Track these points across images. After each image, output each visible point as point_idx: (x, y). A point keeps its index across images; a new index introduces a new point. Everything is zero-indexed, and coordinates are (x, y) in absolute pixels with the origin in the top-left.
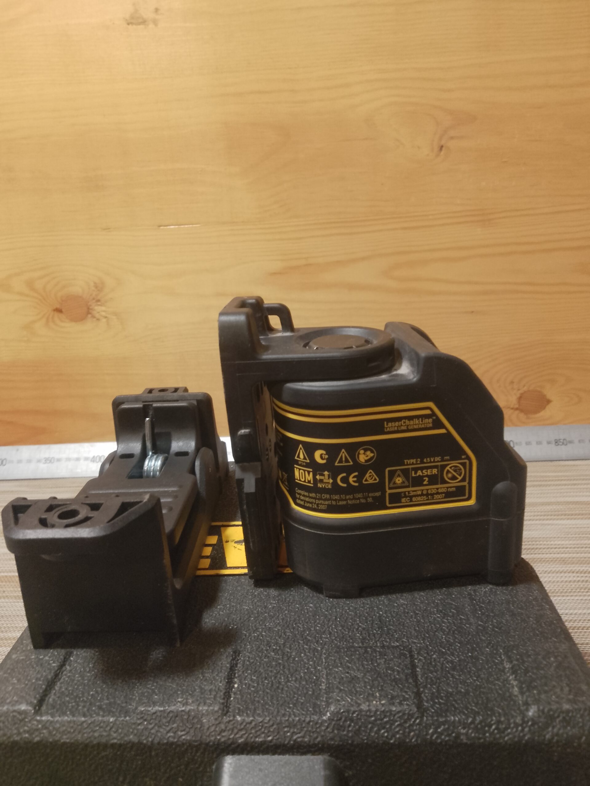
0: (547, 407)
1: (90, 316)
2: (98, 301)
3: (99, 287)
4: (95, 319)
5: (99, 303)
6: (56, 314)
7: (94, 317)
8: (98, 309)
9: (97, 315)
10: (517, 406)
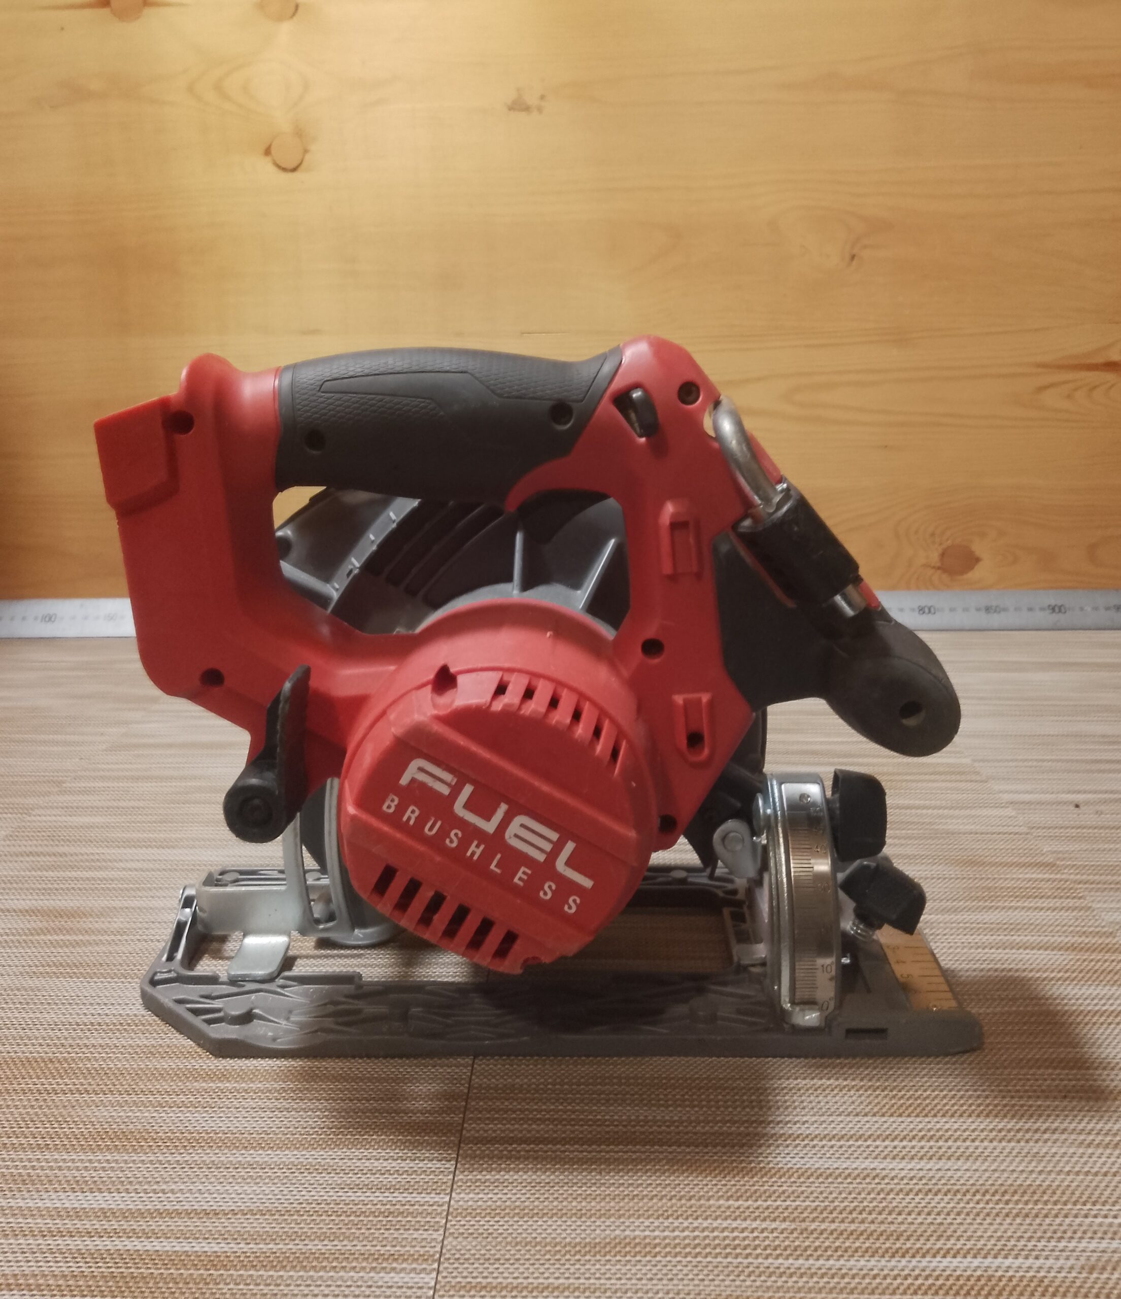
0: (976, 567)
10: (939, 564)
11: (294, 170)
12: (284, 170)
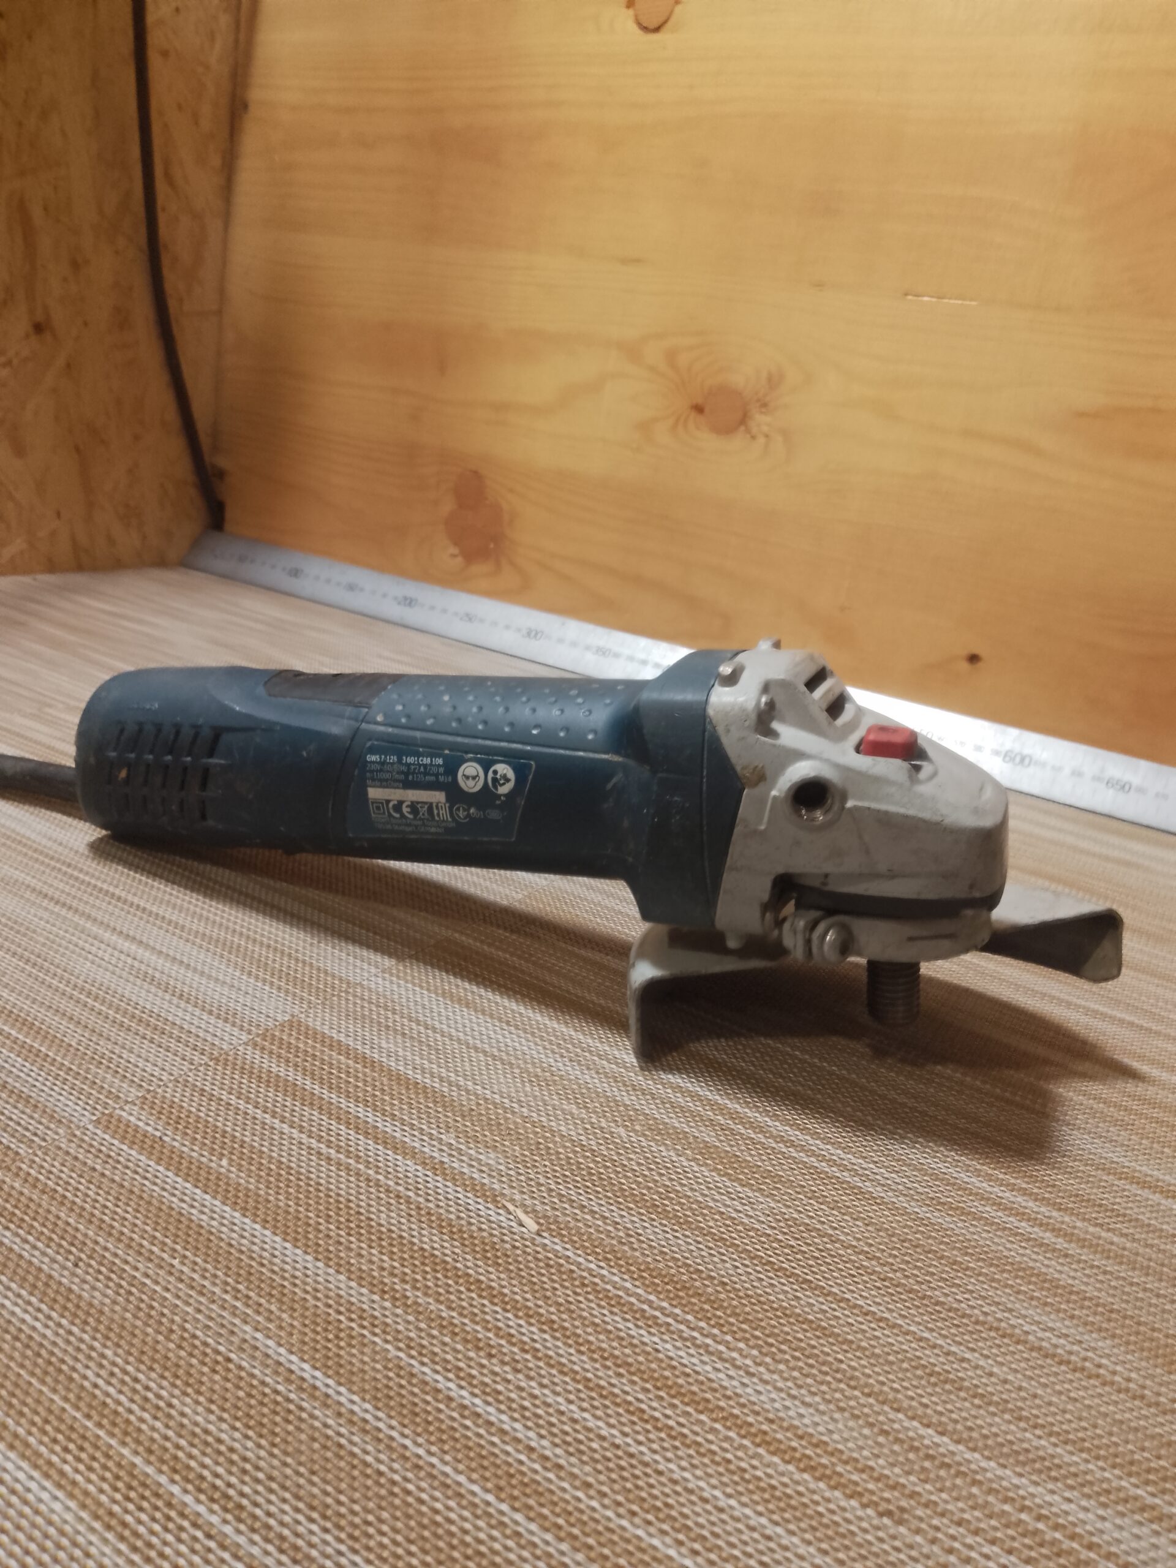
1: (742, 428)
2: (765, 405)
3: (774, 381)
4: (748, 436)
5: (763, 410)
6: (693, 414)
7: (748, 431)
8: (761, 421)
9: (754, 430)
11: (657, 30)
12: (645, 29)
